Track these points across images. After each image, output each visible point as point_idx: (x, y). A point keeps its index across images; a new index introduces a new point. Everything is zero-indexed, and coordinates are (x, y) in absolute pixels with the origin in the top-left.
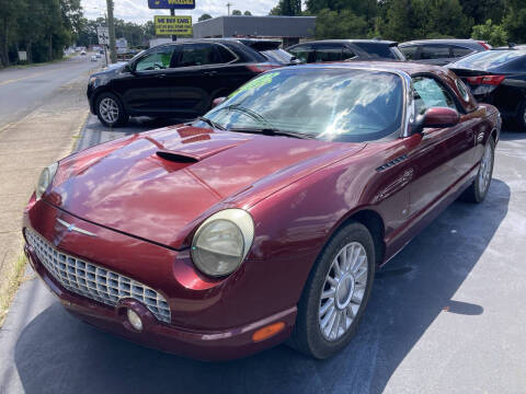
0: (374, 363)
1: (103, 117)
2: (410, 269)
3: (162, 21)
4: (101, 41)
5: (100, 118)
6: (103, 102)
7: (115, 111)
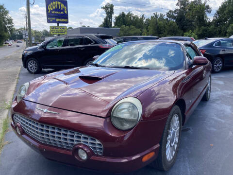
0: (189, 171)
1: (30, 69)
2: (189, 129)
3: (53, 28)
4: (24, 37)
5: (28, 70)
6: (30, 62)
7: (35, 66)
